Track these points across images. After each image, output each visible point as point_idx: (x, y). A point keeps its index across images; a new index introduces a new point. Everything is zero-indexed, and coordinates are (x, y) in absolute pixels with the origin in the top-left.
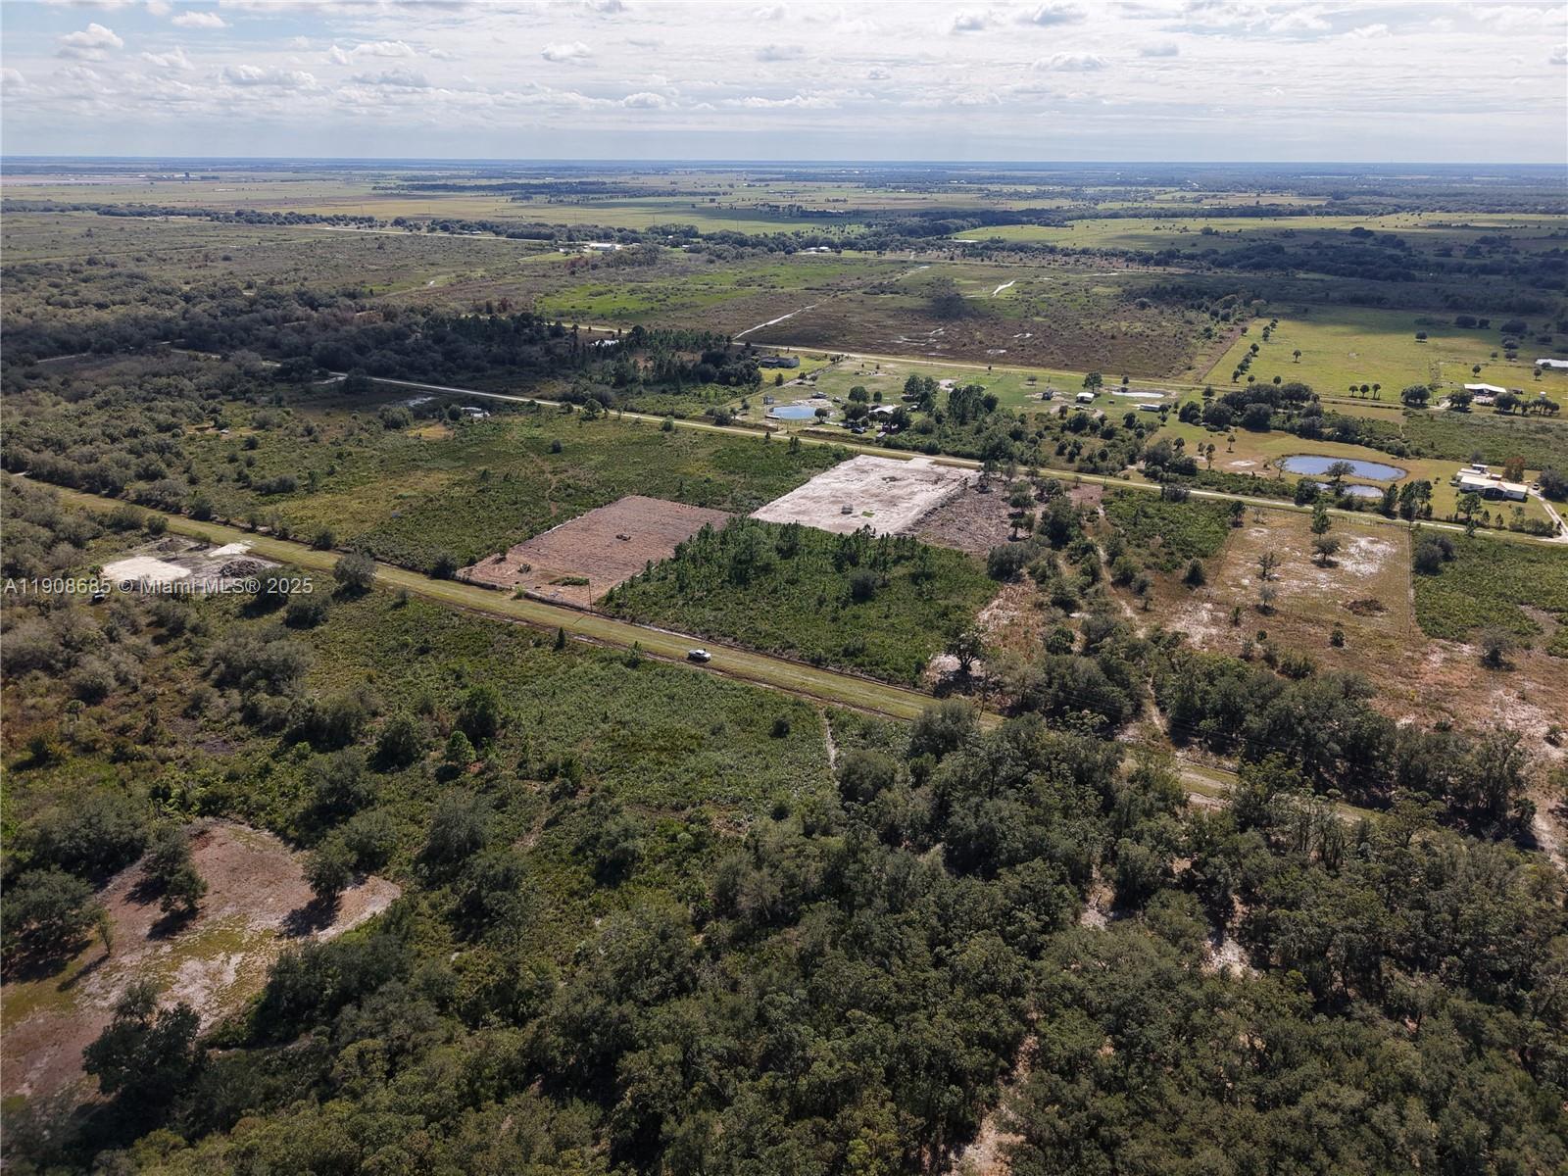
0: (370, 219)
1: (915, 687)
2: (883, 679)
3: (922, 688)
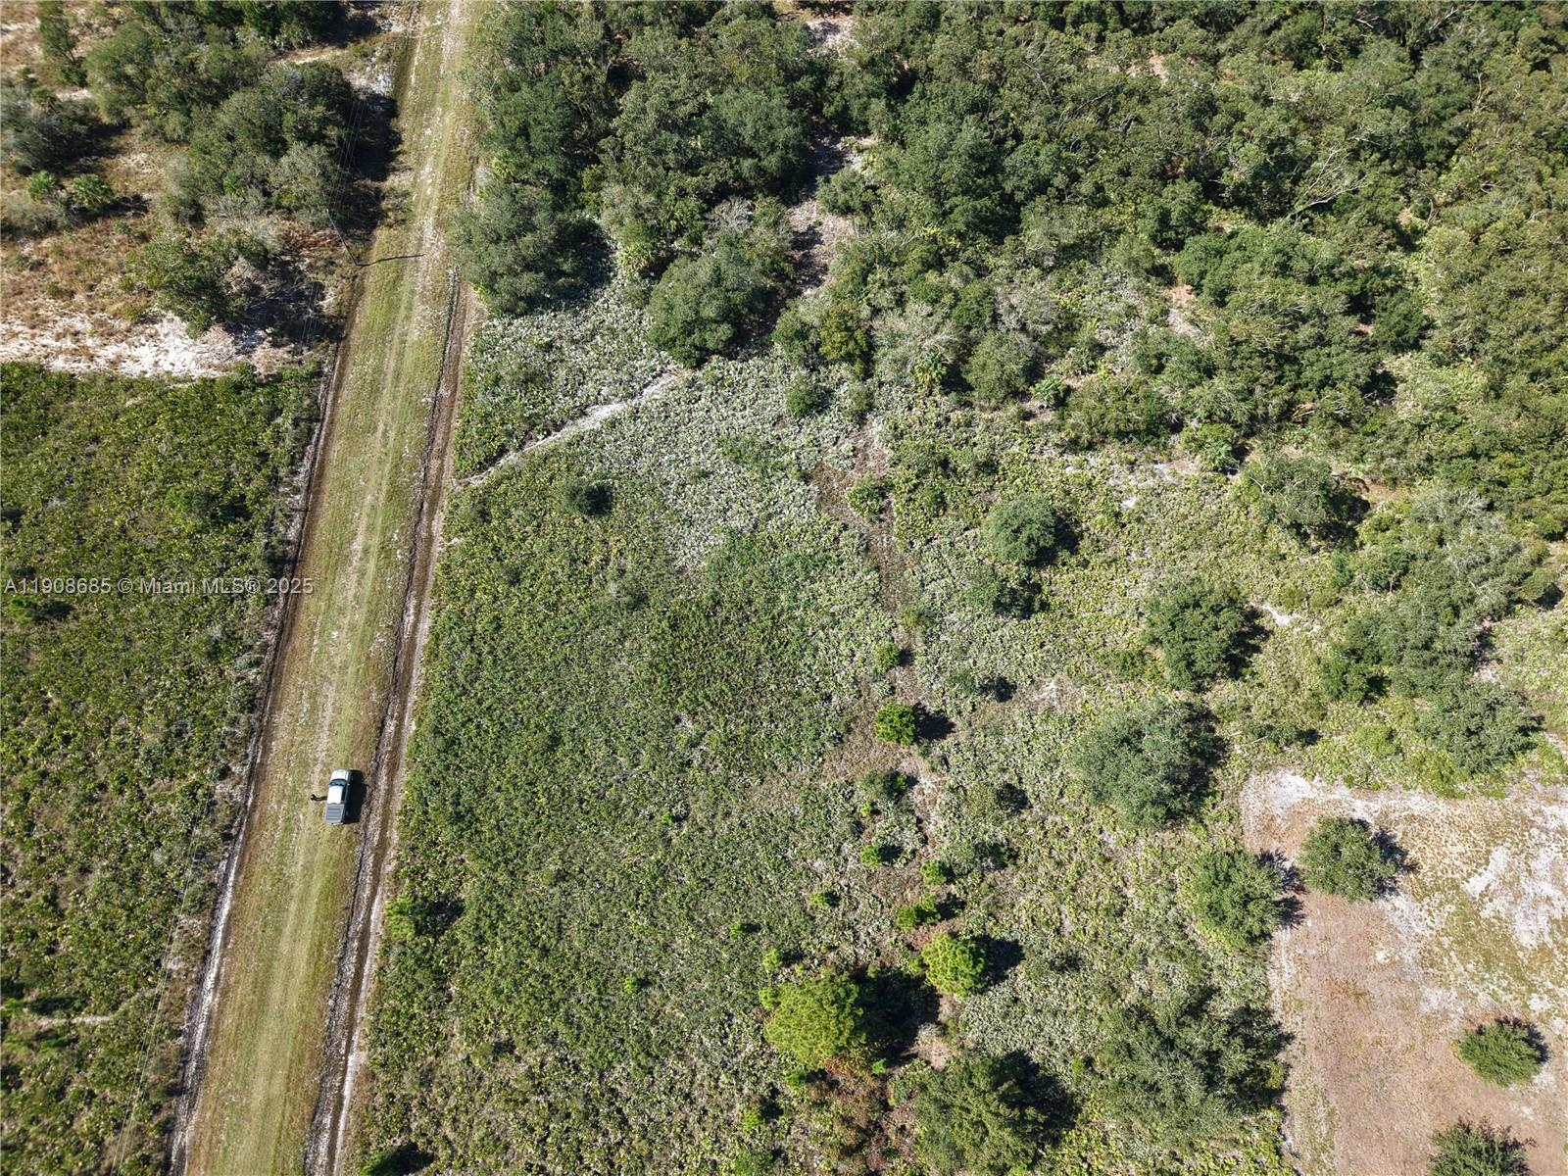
1: (319, 374)
2: (310, 431)
3: (320, 364)
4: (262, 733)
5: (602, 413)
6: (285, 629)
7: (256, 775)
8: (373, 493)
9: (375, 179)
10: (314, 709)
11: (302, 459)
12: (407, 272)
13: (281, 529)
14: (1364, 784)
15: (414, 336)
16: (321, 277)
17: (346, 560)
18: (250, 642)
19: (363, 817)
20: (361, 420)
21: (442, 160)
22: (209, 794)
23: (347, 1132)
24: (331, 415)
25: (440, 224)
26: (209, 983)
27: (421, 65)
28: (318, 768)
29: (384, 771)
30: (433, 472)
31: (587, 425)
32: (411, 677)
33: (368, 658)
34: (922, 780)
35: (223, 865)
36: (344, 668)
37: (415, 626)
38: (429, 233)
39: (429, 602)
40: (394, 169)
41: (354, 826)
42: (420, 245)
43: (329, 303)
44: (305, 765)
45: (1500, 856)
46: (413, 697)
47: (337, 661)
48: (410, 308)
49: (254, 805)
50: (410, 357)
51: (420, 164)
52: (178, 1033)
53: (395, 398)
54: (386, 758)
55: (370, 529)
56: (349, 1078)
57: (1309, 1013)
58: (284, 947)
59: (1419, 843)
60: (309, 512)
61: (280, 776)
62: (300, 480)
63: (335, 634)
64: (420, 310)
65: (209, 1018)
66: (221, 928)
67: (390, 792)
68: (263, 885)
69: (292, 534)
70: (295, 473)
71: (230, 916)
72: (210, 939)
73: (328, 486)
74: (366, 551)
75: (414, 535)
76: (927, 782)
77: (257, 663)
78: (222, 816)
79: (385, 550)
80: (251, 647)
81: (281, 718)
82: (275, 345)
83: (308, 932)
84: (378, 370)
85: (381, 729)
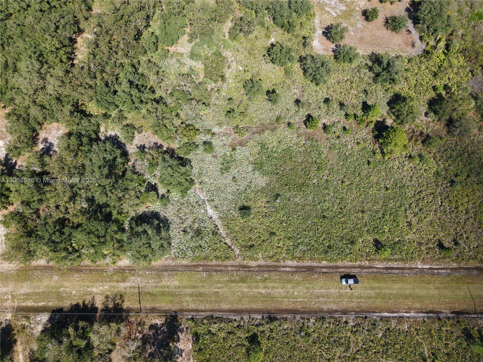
1: (192, 319)
2: (217, 318)
3: (188, 320)
4: (331, 313)
5: (211, 212)
6: (294, 312)
7: (345, 313)
8: (244, 288)
9: (97, 312)
10: (323, 296)
11: (230, 319)
12: (146, 291)
13: (258, 321)
14: (314, 30)
15: (176, 283)
16: (147, 327)
17: (269, 294)
18: (301, 324)
19: (354, 274)
20: (213, 298)
21: (90, 284)
22: (354, 326)
23: (438, 265)
24: (210, 311)
25: (124, 281)
26: (408, 315)
27: (35, 301)
28: (341, 291)
29: (338, 270)
30: (233, 269)
31: (215, 217)
32: (307, 266)
33: (303, 280)
34: (324, 122)
35: (375, 317)
36: (308, 288)
37: (290, 267)
38: (128, 284)
39: (282, 263)
40: (93, 304)
41: (357, 276)
42: (134, 287)
43: (159, 321)
44: (341, 295)
45: (327, 9)
46: (314, 264)
47: (305, 291)
48: (164, 287)
49: (354, 311)
50: (186, 283)
51: (91, 294)
52: (424, 321)
53: (204, 286)
54: (334, 270)
55: (257, 287)
56: (424, 267)
57: (367, 48)
58: (395, 292)
59: (326, 23)
60: (250, 312)
61: (345, 304)
62: (238, 318)
63: (296, 293)
64: (164, 283)
65: (417, 312)
66: (392, 315)
67: (344, 267)
68: (379, 303)
69: (259, 317)
70: (235, 320)
71: (388, 313)
72: (396, 317)
73: (240, 307)
74: (265, 288)
75: (258, 272)
76: (324, 121)
77: (308, 319)
78: (360, 321)
79: (265, 280)
80: (303, 323)
81: (325, 307)
82: (178, 341)
83: (389, 285)
84: (191, 295)
85: (326, 273)
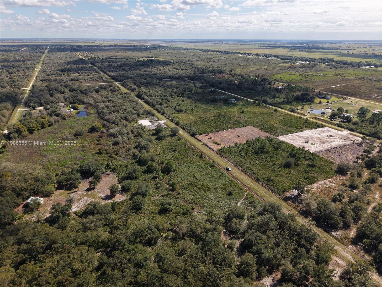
0: (251, 54)
1: (279, 195)
2: (272, 190)
3: (281, 196)
4: (242, 171)
5: (239, 204)
6: (250, 177)
7: (239, 169)
8: (256, 188)
10: (239, 173)
12: (286, 209)
13: (262, 182)
19: (226, 169)
28: (234, 171)
30: (253, 193)
33: (238, 178)
35: (234, 165)
43: (291, 202)
44: (236, 171)
47: (241, 176)
52: (226, 158)
55: (252, 185)
58: (223, 163)
60: (262, 185)
62: (266, 186)
63: (244, 178)
65: (224, 159)
68: (229, 165)
69: (260, 182)
70: (268, 187)
72: (230, 162)
73: (262, 187)
74: (250, 184)
75: (247, 187)
77: (249, 174)
78: (238, 166)
79: (248, 184)
82: (289, 196)
85: (231, 174)
